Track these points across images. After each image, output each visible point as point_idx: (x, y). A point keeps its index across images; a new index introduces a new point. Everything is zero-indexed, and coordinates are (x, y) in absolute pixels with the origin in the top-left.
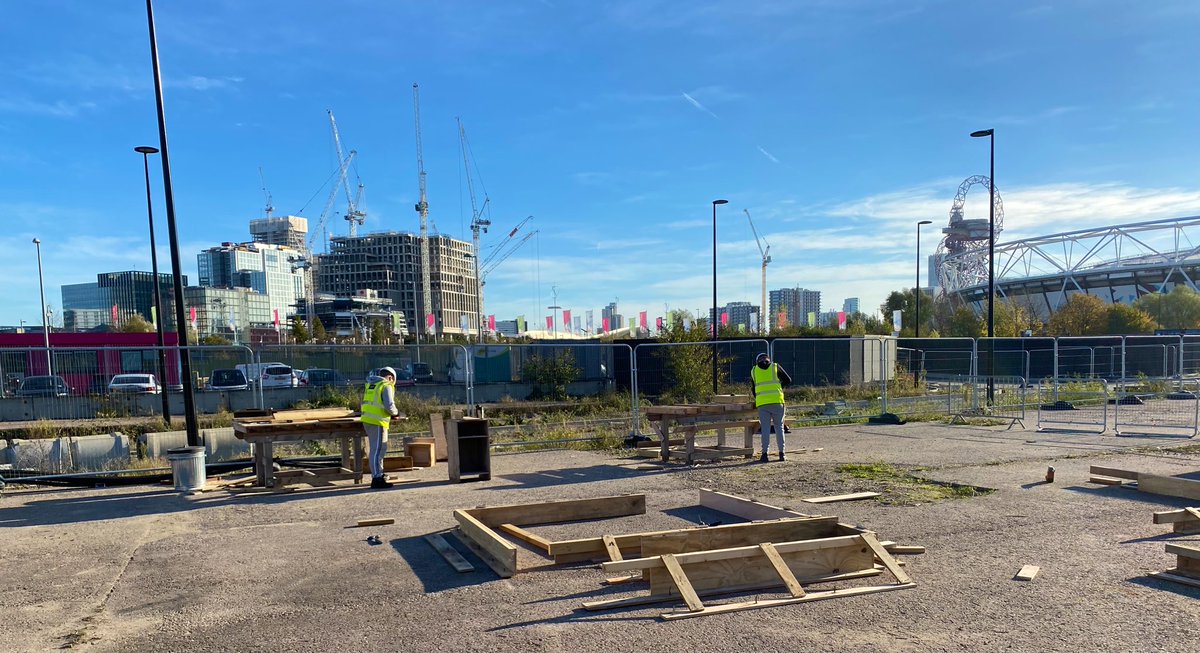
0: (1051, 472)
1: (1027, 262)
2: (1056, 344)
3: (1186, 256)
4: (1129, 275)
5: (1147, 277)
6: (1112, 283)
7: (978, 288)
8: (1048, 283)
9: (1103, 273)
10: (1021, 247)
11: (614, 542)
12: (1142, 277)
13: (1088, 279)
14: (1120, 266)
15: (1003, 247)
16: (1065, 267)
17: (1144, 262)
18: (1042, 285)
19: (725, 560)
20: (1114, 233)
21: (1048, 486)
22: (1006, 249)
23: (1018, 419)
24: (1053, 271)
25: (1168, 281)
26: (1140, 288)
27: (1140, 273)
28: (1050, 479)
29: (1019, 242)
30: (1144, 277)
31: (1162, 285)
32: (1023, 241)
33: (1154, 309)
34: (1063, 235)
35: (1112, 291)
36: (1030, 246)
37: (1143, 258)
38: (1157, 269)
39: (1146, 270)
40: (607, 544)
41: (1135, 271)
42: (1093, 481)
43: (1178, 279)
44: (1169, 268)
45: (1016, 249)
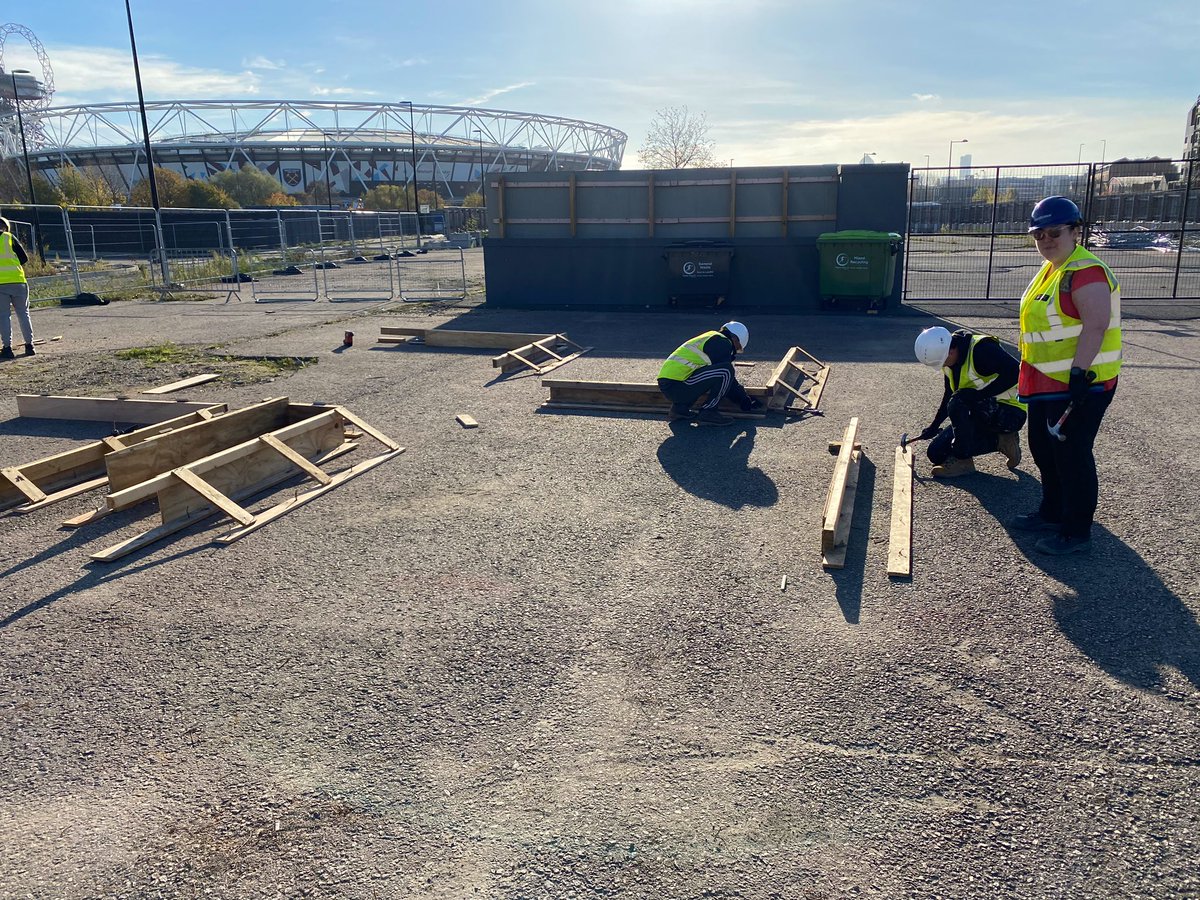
0: (349, 336)
1: (93, 130)
2: (228, 217)
3: (245, 137)
4: (197, 152)
5: (214, 155)
6: (183, 159)
7: (42, 155)
8: (119, 154)
9: (172, 148)
10: (83, 113)
11: (21, 475)
12: (211, 155)
13: (159, 153)
14: (188, 143)
15: (63, 111)
16: (133, 139)
17: (208, 140)
18: (114, 157)
19: (230, 463)
20: (177, 108)
21: (349, 350)
22: (67, 113)
23: (234, 291)
24: (122, 142)
25: (233, 161)
26: (209, 165)
27: (207, 151)
28: (348, 343)
29: (81, 107)
30: (210, 155)
31: (228, 164)
32: (85, 107)
33: (228, 185)
34: (126, 104)
35: (184, 167)
36: (93, 113)
37: (206, 136)
38: (221, 148)
39: (212, 148)
40: (14, 481)
41: (202, 149)
42: (381, 341)
43: (240, 159)
44: (232, 148)
45: (78, 114)
